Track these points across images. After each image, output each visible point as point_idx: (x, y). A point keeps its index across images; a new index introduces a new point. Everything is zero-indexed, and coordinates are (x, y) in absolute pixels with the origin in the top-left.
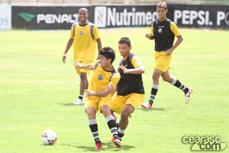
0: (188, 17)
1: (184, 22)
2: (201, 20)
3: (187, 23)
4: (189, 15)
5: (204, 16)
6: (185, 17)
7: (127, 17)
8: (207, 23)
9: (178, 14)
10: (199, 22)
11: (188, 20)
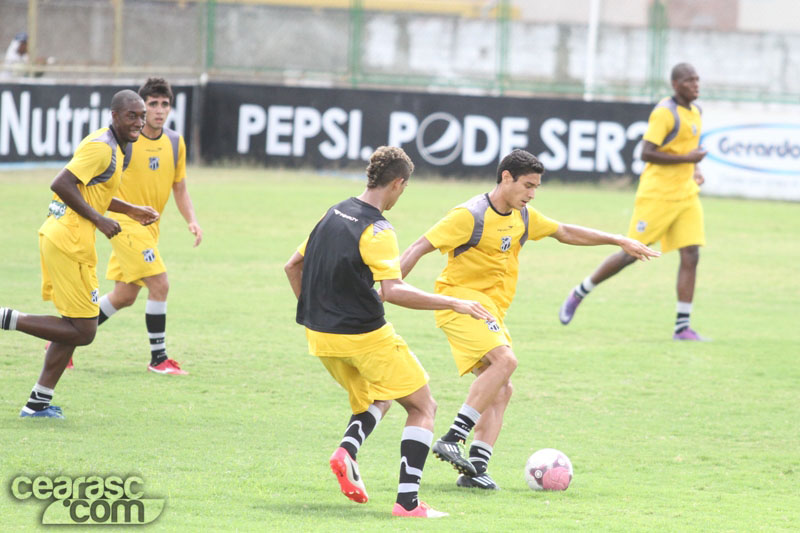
0: (286, 129)
1: (274, 147)
2: (333, 143)
3: (283, 149)
4: (291, 121)
5: (345, 128)
6: (275, 130)
7: (71, 125)
8: (353, 154)
9: (253, 120)
10: (326, 149)
11: (286, 139)
